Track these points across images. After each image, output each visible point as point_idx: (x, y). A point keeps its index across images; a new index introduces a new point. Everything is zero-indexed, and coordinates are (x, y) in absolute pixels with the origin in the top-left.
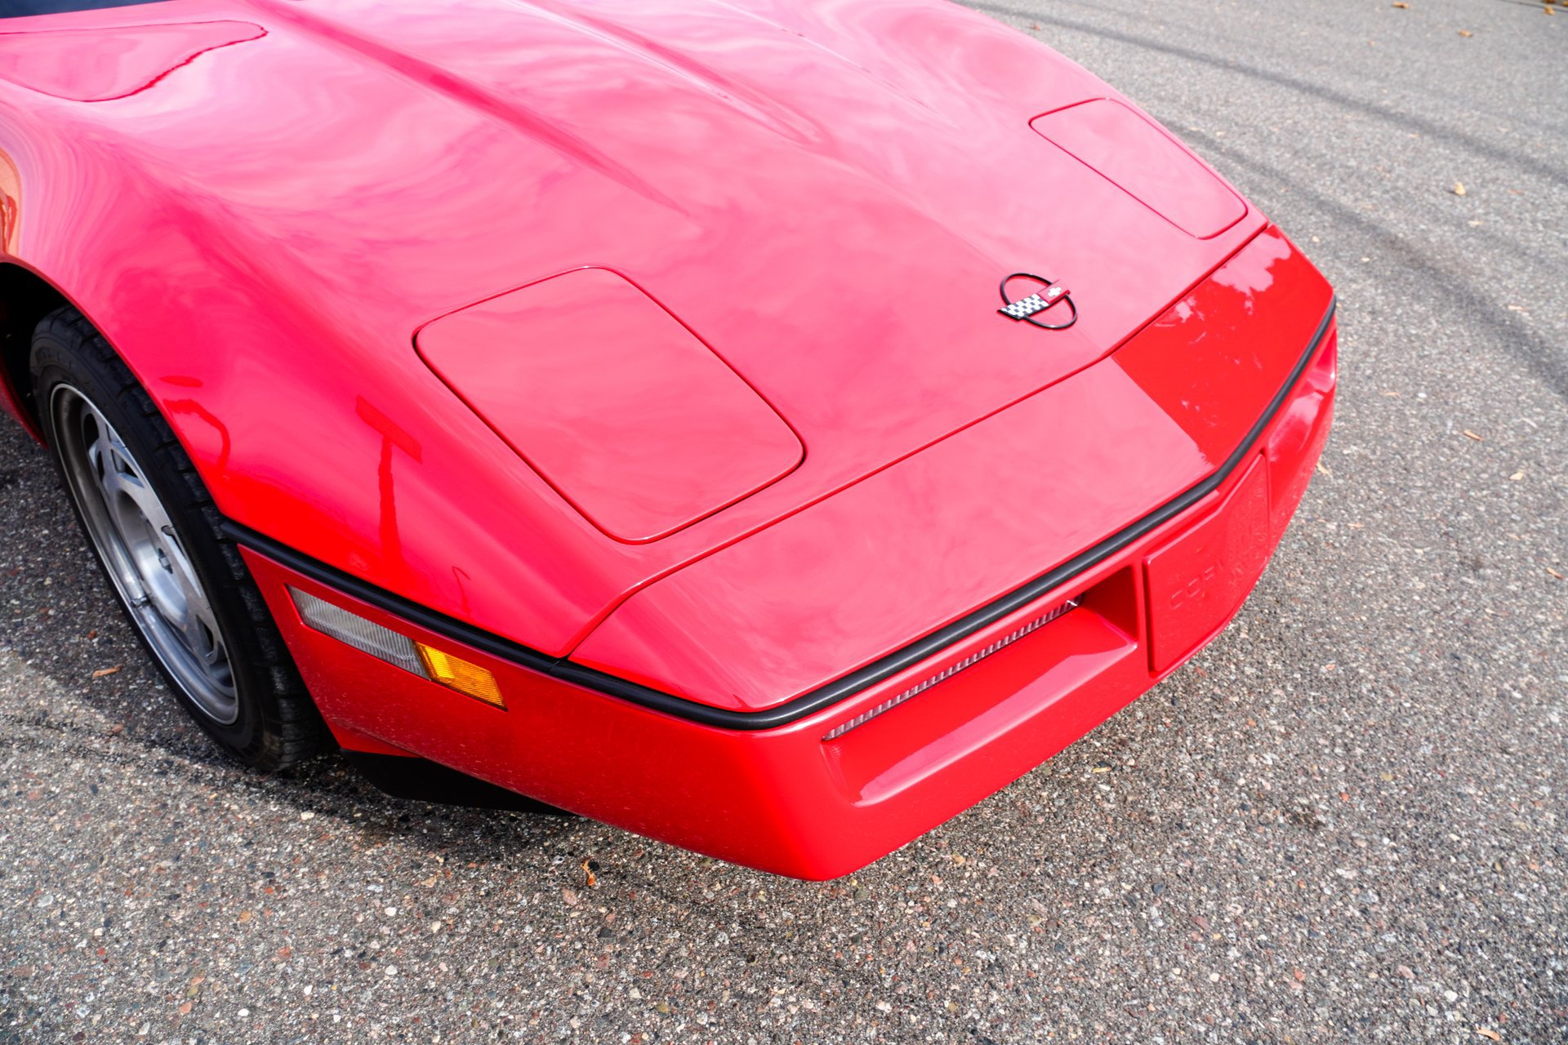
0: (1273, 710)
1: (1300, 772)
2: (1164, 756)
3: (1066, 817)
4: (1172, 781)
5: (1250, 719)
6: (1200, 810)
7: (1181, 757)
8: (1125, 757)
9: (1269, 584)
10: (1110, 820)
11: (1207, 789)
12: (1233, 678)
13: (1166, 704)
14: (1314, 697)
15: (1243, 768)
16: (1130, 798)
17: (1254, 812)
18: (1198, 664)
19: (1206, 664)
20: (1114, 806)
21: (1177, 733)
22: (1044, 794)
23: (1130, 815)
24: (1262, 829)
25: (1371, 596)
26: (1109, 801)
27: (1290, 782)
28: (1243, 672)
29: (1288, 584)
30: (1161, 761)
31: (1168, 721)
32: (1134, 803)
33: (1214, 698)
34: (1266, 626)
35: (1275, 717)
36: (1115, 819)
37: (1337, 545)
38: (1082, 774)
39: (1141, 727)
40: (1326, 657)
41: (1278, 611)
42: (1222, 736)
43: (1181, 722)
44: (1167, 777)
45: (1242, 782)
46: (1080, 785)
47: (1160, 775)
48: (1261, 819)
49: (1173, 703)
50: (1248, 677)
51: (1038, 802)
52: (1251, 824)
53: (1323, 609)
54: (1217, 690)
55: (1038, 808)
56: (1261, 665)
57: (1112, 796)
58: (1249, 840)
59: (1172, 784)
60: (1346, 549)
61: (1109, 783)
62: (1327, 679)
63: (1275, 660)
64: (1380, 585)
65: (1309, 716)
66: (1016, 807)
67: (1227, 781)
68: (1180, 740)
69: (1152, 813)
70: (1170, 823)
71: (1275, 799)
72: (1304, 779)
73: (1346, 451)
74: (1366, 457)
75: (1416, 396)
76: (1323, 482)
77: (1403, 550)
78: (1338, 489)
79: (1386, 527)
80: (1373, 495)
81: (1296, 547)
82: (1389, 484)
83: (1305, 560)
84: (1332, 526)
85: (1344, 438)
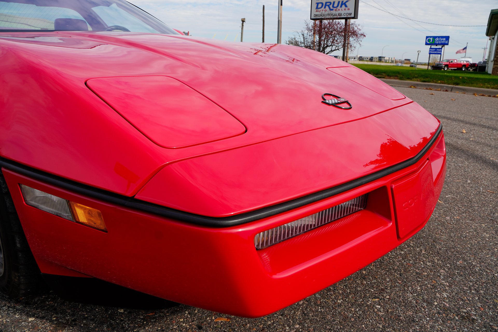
0: (442, 277)
1: (459, 300)
2: (401, 294)
3: (363, 318)
4: (406, 304)
5: (433, 280)
6: (421, 314)
7: (408, 294)
8: (385, 295)
9: (429, 235)
10: (383, 319)
11: (422, 306)
12: (423, 266)
13: (398, 276)
14: (457, 273)
15: (435, 298)
16: (390, 311)
17: (444, 315)
18: (408, 262)
19: (411, 262)
20: (383, 314)
21: (404, 286)
22: (353, 309)
23: (391, 317)
24: (449, 322)
25: (469, 239)
26: (381, 312)
27: (456, 303)
28: (426, 264)
29: (436, 236)
30: (400, 296)
31: (400, 282)
32: (392, 313)
33: (417, 273)
34: (432, 249)
35: (443, 280)
36: (385, 319)
37: (452, 223)
38: (368, 302)
39: (389, 284)
40: (458, 259)
41: (435, 244)
42: (423, 287)
43: (405, 282)
44: (404, 302)
45: (436, 303)
46: (367, 306)
47: (400, 301)
48: (448, 318)
49: (400, 275)
50: (428, 266)
51: (350, 313)
52: (443, 320)
53: (452, 244)
54: (417, 270)
55: (351, 315)
56: (433, 262)
57: (382, 310)
58: (445, 326)
59: (407, 305)
60: (455, 225)
61: (379, 305)
62: (460, 266)
63: (438, 260)
64: (472, 235)
65: (457, 279)
66: (341, 315)
67: (430, 303)
68: (406, 288)
69: (400, 316)
70: (409, 320)
71: (452, 310)
72: (462, 302)
73: (447, 197)
74: (454, 198)
75: (467, 181)
76: (441, 205)
77: (477, 225)
78: (447, 207)
79: (469, 218)
80: (460, 209)
81: (436, 224)
82: (465, 205)
83: (441, 228)
84: (448, 218)
85: (445, 193)
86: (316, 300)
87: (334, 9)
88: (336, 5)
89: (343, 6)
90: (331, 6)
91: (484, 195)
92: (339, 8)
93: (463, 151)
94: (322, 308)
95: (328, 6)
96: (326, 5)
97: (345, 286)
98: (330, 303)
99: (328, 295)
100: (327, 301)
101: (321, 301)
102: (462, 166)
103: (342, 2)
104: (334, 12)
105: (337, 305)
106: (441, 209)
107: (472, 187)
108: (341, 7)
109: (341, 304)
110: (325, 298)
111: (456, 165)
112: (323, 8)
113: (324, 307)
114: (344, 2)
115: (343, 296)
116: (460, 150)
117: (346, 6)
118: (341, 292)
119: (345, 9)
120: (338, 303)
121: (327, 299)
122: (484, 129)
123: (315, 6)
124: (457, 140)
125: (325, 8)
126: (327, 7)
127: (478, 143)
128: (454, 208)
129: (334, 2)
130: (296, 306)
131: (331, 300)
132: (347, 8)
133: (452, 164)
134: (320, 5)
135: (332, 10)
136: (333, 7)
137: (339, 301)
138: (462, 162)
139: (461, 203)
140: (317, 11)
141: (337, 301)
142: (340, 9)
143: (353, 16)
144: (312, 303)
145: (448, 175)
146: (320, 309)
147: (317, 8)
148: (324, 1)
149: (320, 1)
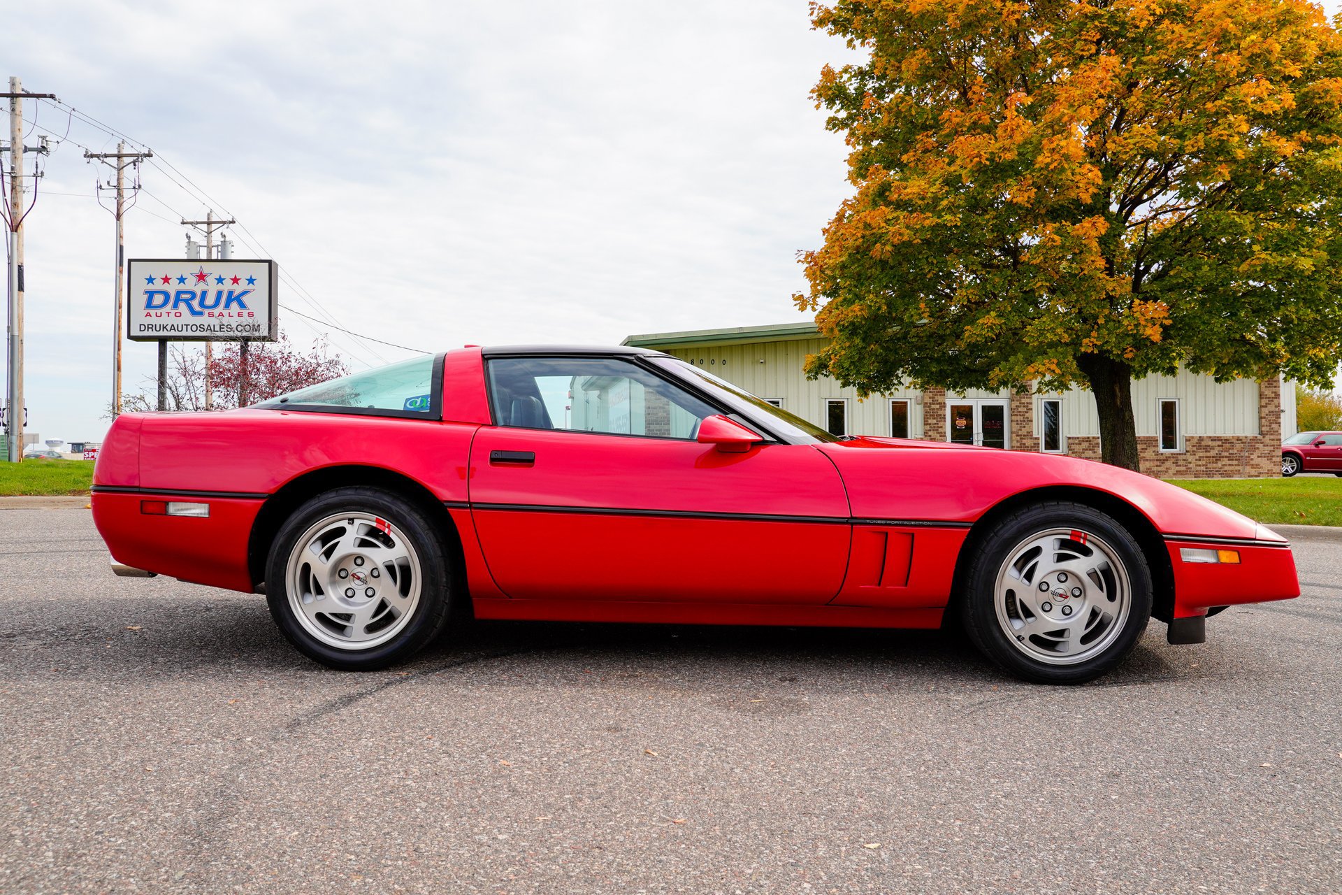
87: (206, 312)
88: (210, 300)
89: (234, 305)
90: (195, 304)
92: (220, 308)
95: (187, 302)
96: (178, 300)
103: (231, 293)
104: (205, 320)
108: (227, 306)
112: (169, 307)
114: (236, 293)
117: (242, 305)
119: (239, 314)
123: (139, 300)
125: (175, 306)
126: (182, 307)
129: (204, 293)
132: (245, 312)
134: (158, 299)
135: (201, 314)
136: (202, 304)
140: (148, 315)
142: (225, 312)
143: (264, 332)
147: (149, 305)
148: (172, 288)
149: (158, 285)
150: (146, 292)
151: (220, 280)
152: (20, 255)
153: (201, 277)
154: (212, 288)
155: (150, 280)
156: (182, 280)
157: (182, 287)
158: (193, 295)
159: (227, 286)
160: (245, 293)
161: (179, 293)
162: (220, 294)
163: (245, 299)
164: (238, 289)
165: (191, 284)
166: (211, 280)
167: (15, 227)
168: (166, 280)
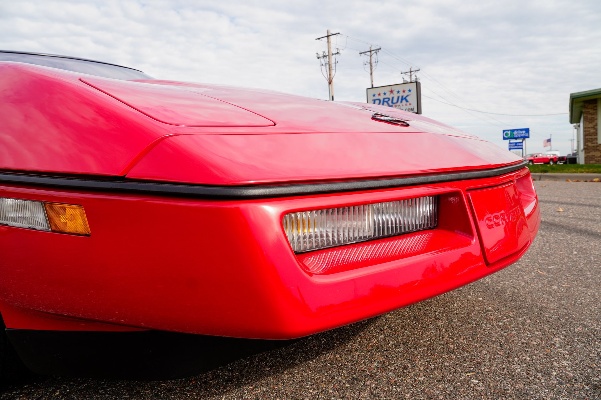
0: (557, 345)
1: (587, 367)
2: (504, 366)
3: (456, 395)
4: (513, 376)
5: (546, 349)
6: (536, 386)
7: (514, 366)
8: (482, 368)
9: (533, 305)
10: (483, 394)
11: (535, 377)
12: (530, 336)
13: (498, 347)
14: (578, 340)
15: (552, 368)
16: (492, 385)
17: (568, 385)
18: (509, 333)
19: (513, 332)
20: (483, 388)
21: (508, 357)
22: (440, 386)
23: (494, 391)
24: (577, 392)
25: (586, 305)
26: (479, 386)
27: (583, 372)
28: (534, 334)
29: (542, 304)
30: (504, 368)
31: (501, 353)
32: (495, 387)
33: (523, 343)
34: (539, 318)
35: (560, 348)
36: (486, 394)
37: (560, 292)
38: (460, 376)
39: (488, 356)
40: (575, 326)
41: (542, 313)
42: (534, 357)
43: (509, 353)
44: (510, 374)
45: (555, 373)
46: (460, 381)
47: (505, 374)
48: (574, 388)
49: (501, 347)
50: (537, 335)
51: (437, 390)
52: (568, 390)
53: (565, 311)
54: (523, 340)
55: (438, 392)
56: (543, 330)
57: (481, 384)
58: (572, 397)
59: (515, 377)
60: (565, 293)
61: (477, 379)
62: (580, 333)
63: (549, 328)
64: (589, 302)
65: (578, 346)
66: (425, 393)
67: (546, 374)
68: (511, 360)
69: (508, 390)
70: (520, 393)
71: (578, 379)
72: (591, 370)
73: (549, 268)
74: (560, 268)
75: (572, 253)
76: (543, 276)
77: (594, 291)
78: (551, 277)
79: (581, 286)
80: (569, 278)
81: (541, 294)
82: (575, 274)
83: (547, 297)
84: (555, 287)
85: (547, 264)
86: (389, 379)
87: (394, 105)
89: (404, 101)
90: (390, 102)
91: (598, 264)
92: (399, 103)
93: (563, 227)
94: (397, 387)
95: (387, 102)
97: (427, 362)
98: (408, 381)
99: (404, 372)
100: (404, 379)
101: (396, 379)
102: (563, 239)
103: (402, 97)
105: (418, 382)
106: (545, 280)
107: (580, 257)
109: (423, 381)
110: (401, 376)
111: (556, 239)
113: (400, 386)
114: (404, 97)
115: (425, 373)
116: (559, 226)
117: (407, 101)
118: (422, 368)
119: (406, 105)
120: (420, 380)
121: (404, 377)
122: (584, 207)
124: (554, 218)
125: (383, 104)
126: (385, 104)
127: (580, 219)
128: (561, 278)
129: (393, 98)
130: (362, 387)
131: (409, 378)
132: (408, 103)
133: (551, 239)
134: (377, 102)
135: (392, 106)
136: (392, 102)
137: (420, 378)
138: (563, 236)
139: (570, 272)
141: (418, 378)
142: (401, 104)
144: (383, 383)
145: (548, 249)
146: (395, 388)
147: (374, 104)
148: (381, 97)
149: (377, 97)
150: (373, 100)
151: (398, 92)
152: (332, 92)
153: (392, 92)
154: (395, 95)
155: (374, 95)
156: (385, 94)
157: (385, 96)
158: (389, 99)
159: (401, 94)
160: (408, 96)
161: (384, 99)
162: (398, 97)
163: (408, 98)
164: (405, 95)
165: (388, 95)
166: (395, 92)
167: (330, 83)
168: (379, 95)
